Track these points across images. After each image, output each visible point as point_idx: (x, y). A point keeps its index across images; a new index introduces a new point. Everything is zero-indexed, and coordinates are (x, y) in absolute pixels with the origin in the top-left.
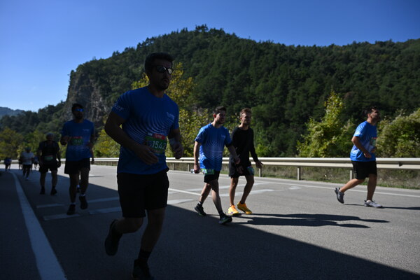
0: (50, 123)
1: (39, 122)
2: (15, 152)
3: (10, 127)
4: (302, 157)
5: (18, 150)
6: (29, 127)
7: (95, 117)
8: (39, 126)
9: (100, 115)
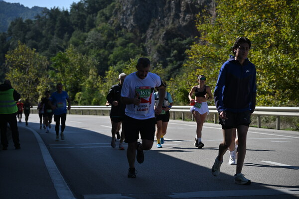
0: (93, 31)
1: (73, 30)
2: (35, 90)
3: (24, 41)
5: (39, 87)
6: (55, 41)
7: (177, 16)
8: (73, 38)
9: (186, 12)
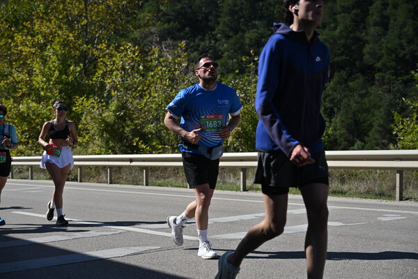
4: (403, 148)
